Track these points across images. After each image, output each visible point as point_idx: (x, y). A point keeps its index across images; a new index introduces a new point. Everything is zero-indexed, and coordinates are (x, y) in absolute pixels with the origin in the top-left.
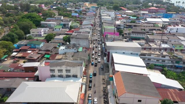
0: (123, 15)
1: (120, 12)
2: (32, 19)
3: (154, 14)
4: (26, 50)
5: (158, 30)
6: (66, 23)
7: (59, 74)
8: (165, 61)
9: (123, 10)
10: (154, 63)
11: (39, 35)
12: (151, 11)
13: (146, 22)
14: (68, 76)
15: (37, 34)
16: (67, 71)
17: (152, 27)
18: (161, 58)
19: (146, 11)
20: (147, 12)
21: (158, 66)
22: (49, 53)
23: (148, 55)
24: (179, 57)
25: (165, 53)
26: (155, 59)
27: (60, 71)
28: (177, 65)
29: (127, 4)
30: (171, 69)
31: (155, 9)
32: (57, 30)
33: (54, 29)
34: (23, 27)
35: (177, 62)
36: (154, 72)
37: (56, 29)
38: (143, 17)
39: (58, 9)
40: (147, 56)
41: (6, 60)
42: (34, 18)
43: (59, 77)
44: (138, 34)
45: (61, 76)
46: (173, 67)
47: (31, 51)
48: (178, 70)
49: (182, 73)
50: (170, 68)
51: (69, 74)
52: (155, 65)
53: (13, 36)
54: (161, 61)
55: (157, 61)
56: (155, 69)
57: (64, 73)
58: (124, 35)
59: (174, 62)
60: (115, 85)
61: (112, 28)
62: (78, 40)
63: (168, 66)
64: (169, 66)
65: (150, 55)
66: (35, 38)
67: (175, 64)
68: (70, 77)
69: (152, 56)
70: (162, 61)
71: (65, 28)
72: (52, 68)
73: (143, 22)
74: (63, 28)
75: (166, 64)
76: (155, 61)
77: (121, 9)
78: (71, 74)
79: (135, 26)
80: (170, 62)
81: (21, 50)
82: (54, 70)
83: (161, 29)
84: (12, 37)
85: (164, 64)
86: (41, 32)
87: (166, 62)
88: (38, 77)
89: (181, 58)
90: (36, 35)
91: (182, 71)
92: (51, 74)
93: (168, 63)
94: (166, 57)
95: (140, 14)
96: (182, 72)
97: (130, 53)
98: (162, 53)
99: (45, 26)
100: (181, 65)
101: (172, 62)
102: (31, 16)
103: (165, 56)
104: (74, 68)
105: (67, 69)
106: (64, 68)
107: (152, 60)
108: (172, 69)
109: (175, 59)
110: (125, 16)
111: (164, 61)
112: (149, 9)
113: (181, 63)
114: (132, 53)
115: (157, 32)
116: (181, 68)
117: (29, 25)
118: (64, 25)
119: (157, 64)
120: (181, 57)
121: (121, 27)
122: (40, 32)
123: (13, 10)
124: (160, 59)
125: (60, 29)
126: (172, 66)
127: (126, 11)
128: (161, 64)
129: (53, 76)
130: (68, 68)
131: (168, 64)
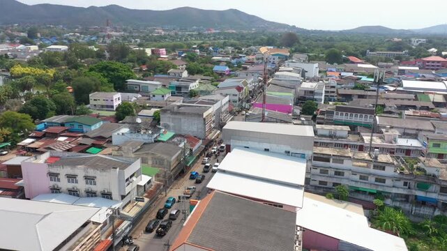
0: (343, 74)
1: (341, 67)
2: (109, 74)
3: (434, 72)
4: (56, 135)
5: (422, 108)
6: (183, 84)
7: (71, 186)
8: (384, 181)
9: (353, 63)
10: (353, 184)
11: (107, 106)
12: (428, 66)
13: (401, 89)
14: (91, 194)
15: (105, 103)
16: (89, 179)
17: (409, 100)
18: (372, 170)
19: (414, 65)
20: (417, 68)
21: (364, 192)
22: (102, 143)
23: (335, 161)
24: (429, 171)
25: (384, 158)
26: (354, 173)
27: (72, 178)
28: (420, 194)
29: (368, 51)
30: (402, 206)
31: (438, 62)
32: (158, 98)
33: (151, 96)
34: (78, 87)
35: (422, 187)
36: (344, 208)
37: (154, 96)
38: (399, 78)
39: (189, 57)
40: (331, 164)
41: (5, 153)
42: (113, 70)
43: (70, 194)
44: (354, 114)
45: (73, 192)
46: (410, 198)
47: (66, 138)
48: (426, 211)
49: (437, 219)
50: (401, 201)
51: (94, 188)
52: (357, 191)
53: (44, 104)
54: (372, 179)
55: (361, 179)
56: (350, 201)
57: (82, 185)
58: (319, 116)
59: (413, 184)
60: (184, 225)
61: (281, 96)
62: (177, 116)
63: (395, 197)
64: (397, 195)
65: (340, 159)
66: (95, 112)
67: (414, 191)
68: (96, 196)
69: (347, 164)
70: (377, 180)
71: (179, 94)
72: (54, 170)
73: (392, 89)
74: (173, 94)
75: (388, 190)
76: (357, 177)
77: (347, 61)
78: (98, 188)
79: (361, 96)
80: (401, 184)
81: (47, 135)
82: (57, 175)
83: (431, 106)
84: (41, 106)
85: (380, 189)
86: (112, 101)
87: (388, 182)
88: (21, 189)
89: (434, 176)
90: (102, 106)
91: (437, 213)
92: (52, 183)
93: (393, 187)
94: (387, 168)
95: (393, 72)
96: (437, 217)
97: (283, 152)
98: (376, 158)
99: (136, 89)
100: (434, 196)
101: (405, 184)
102: (107, 66)
103: (383, 165)
104: (104, 173)
105: (89, 175)
106: (80, 171)
107: (347, 174)
108: (407, 207)
109: (417, 176)
110: (351, 74)
111: (381, 180)
112: (424, 62)
113: (433, 188)
114: (289, 152)
115: (417, 113)
116: (433, 204)
117: (93, 83)
118: (179, 88)
119: (361, 186)
120: (436, 173)
121: (315, 97)
122: (109, 100)
123: (92, 58)
124: (370, 174)
125: (163, 96)
126: (407, 197)
127: (359, 65)
128: (374, 189)
129: (55, 191)
130: (91, 173)
131: (394, 191)
